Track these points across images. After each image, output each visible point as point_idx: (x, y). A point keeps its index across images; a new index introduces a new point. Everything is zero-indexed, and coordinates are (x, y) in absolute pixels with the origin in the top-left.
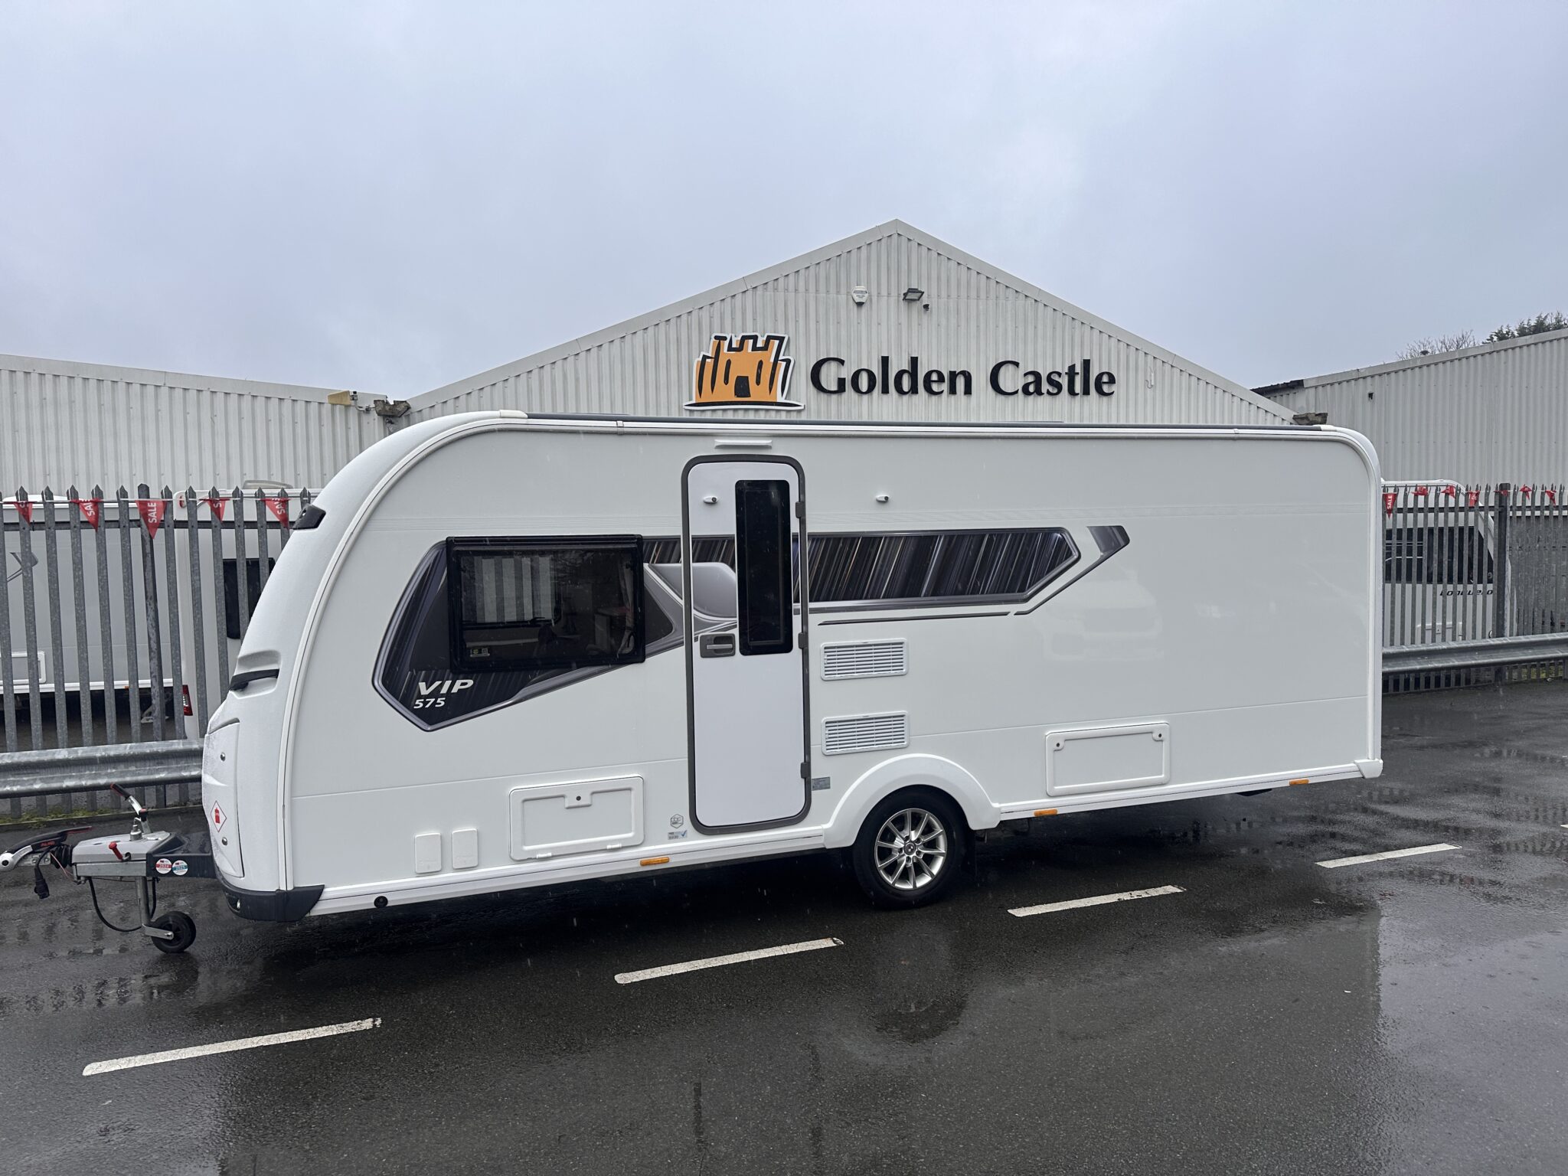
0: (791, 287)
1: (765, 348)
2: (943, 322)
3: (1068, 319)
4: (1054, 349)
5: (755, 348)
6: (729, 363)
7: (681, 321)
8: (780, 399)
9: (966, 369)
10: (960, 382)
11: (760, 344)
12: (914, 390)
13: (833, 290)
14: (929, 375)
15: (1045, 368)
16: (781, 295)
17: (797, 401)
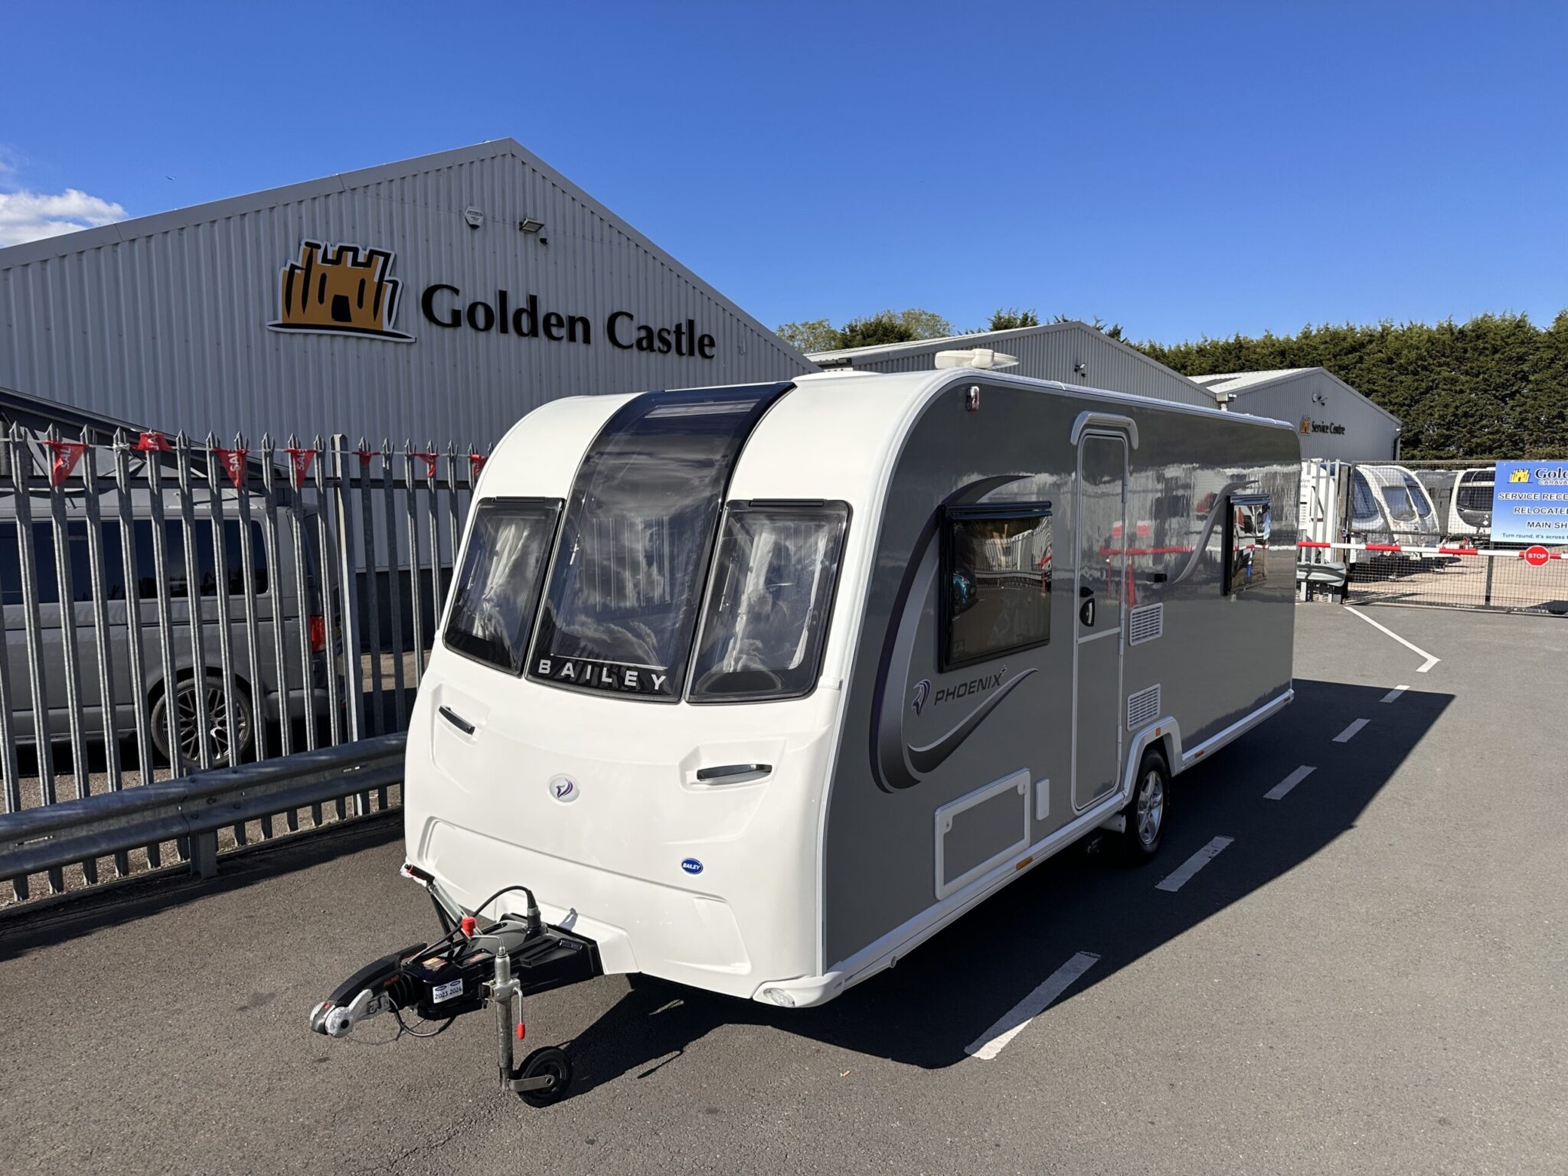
0: (396, 195)
1: (368, 263)
2: (560, 260)
3: (674, 276)
4: (663, 304)
5: (355, 263)
6: (324, 277)
7: (259, 218)
8: (387, 328)
9: (583, 316)
10: (579, 328)
11: (361, 259)
12: (534, 332)
13: (443, 206)
14: (548, 317)
15: (656, 323)
16: (384, 204)
17: (407, 332)
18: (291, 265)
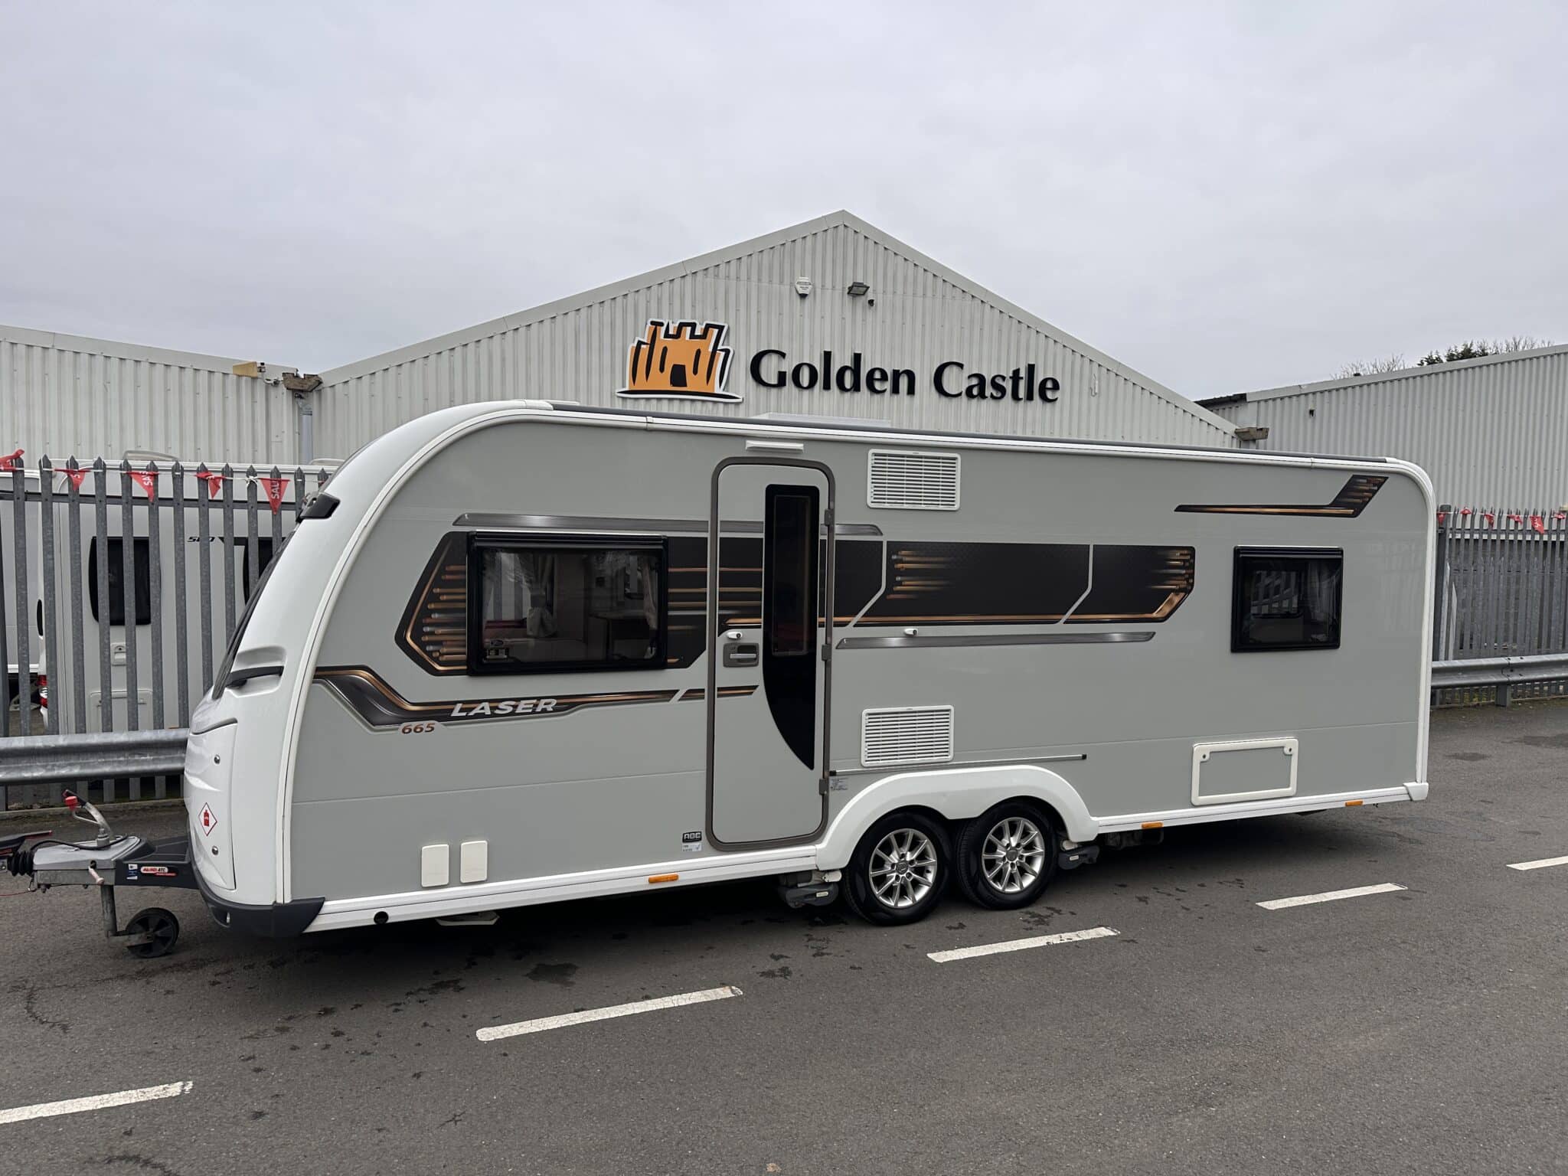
0: (733, 274)
1: (704, 336)
2: (888, 321)
3: (1015, 322)
4: (999, 351)
5: (693, 336)
6: (665, 350)
7: (615, 304)
8: (718, 390)
9: (909, 369)
10: (904, 382)
11: (698, 332)
12: (856, 387)
13: (776, 279)
14: (872, 372)
15: (989, 371)
16: (722, 283)
18: (639, 341)
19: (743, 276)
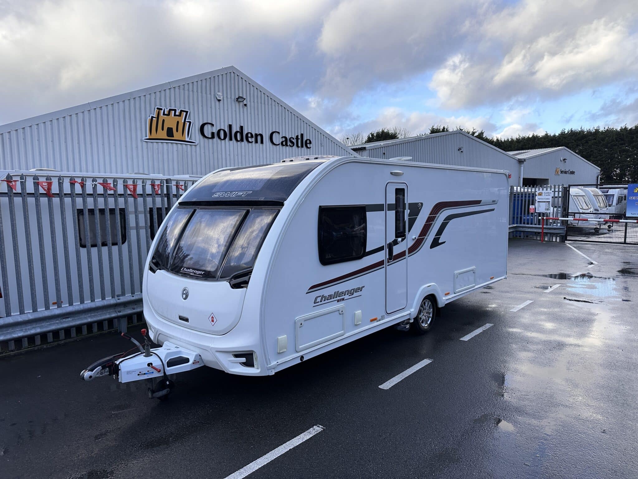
0: (191, 89)
1: (180, 115)
2: (252, 112)
3: (296, 117)
4: (291, 128)
5: (175, 115)
6: (164, 121)
8: (187, 139)
9: (261, 133)
10: (259, 138)
11: (177, 113)
12: (242, 140)
13: (208, 92)
14: (247, 134)
15: (288, 135)
17: (194, 141)
18: (152, 116)
19: (195, 90)
